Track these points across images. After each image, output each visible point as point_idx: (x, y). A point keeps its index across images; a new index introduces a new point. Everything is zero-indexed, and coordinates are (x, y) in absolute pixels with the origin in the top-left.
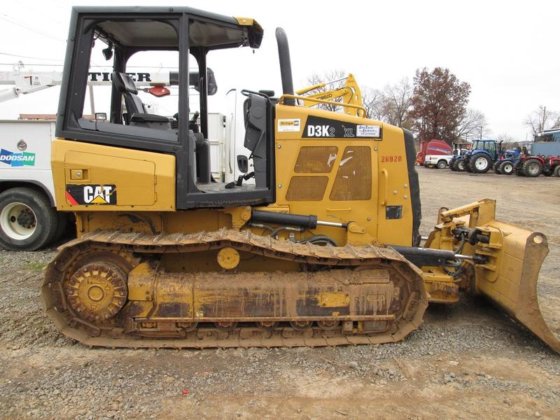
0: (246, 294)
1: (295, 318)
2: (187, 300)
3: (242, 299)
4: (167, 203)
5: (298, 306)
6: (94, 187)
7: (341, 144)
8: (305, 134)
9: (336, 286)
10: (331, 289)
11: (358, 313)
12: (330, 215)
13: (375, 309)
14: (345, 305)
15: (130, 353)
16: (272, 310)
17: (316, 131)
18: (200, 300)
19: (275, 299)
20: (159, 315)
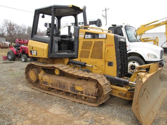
0: (59, 82)
1: (70, 92)
2: (48, 81)
3: (58, 83)
4: (45, 56)
5: (70, 88)
6: (34, 51)
7: (94, 41)
8: (84, 38)
9: (80, 84)
10: (78, 85)
11: (86, 94)
12: (91, 63)
13: (90, 94)
14: (82, 91)
15: (36, 92)
16: (65, 88)
17: (87, 37)
18: (51, 82)
19: (65, 85)
20: (43, 84)
